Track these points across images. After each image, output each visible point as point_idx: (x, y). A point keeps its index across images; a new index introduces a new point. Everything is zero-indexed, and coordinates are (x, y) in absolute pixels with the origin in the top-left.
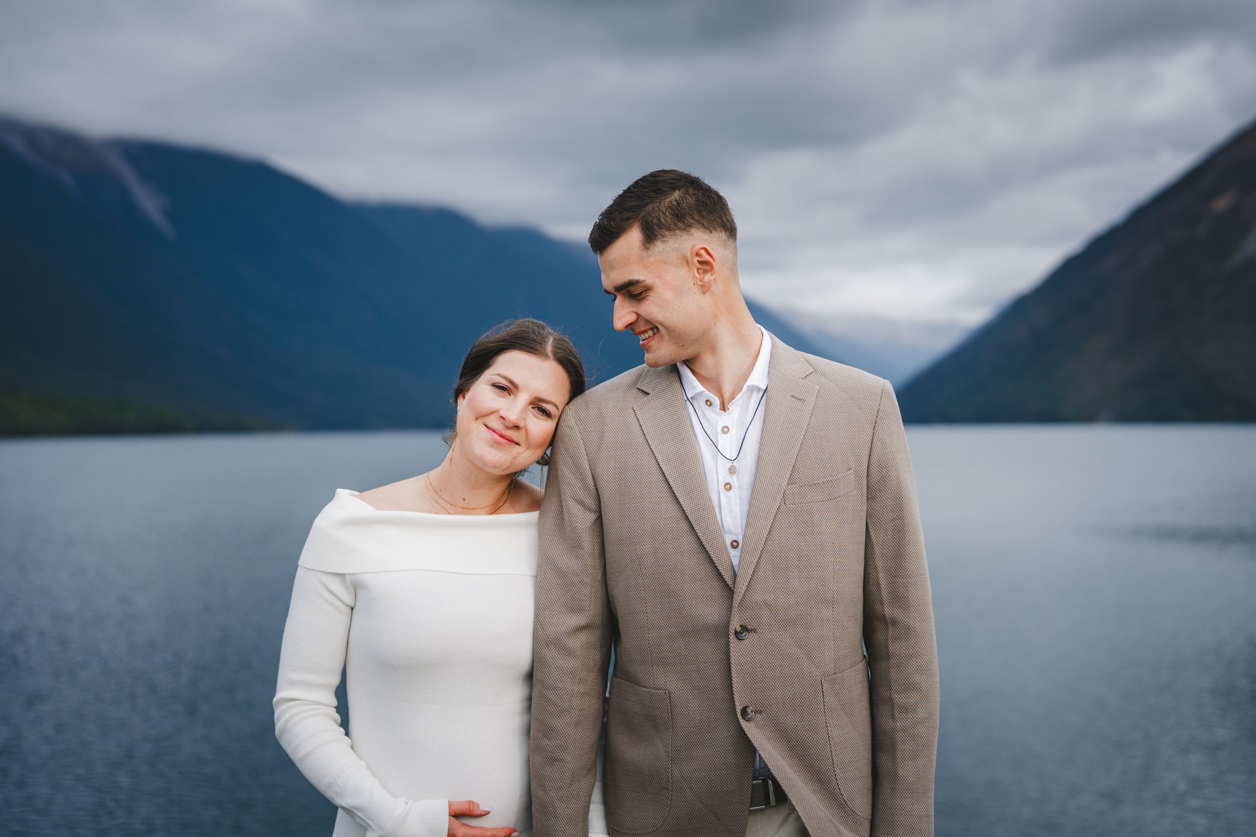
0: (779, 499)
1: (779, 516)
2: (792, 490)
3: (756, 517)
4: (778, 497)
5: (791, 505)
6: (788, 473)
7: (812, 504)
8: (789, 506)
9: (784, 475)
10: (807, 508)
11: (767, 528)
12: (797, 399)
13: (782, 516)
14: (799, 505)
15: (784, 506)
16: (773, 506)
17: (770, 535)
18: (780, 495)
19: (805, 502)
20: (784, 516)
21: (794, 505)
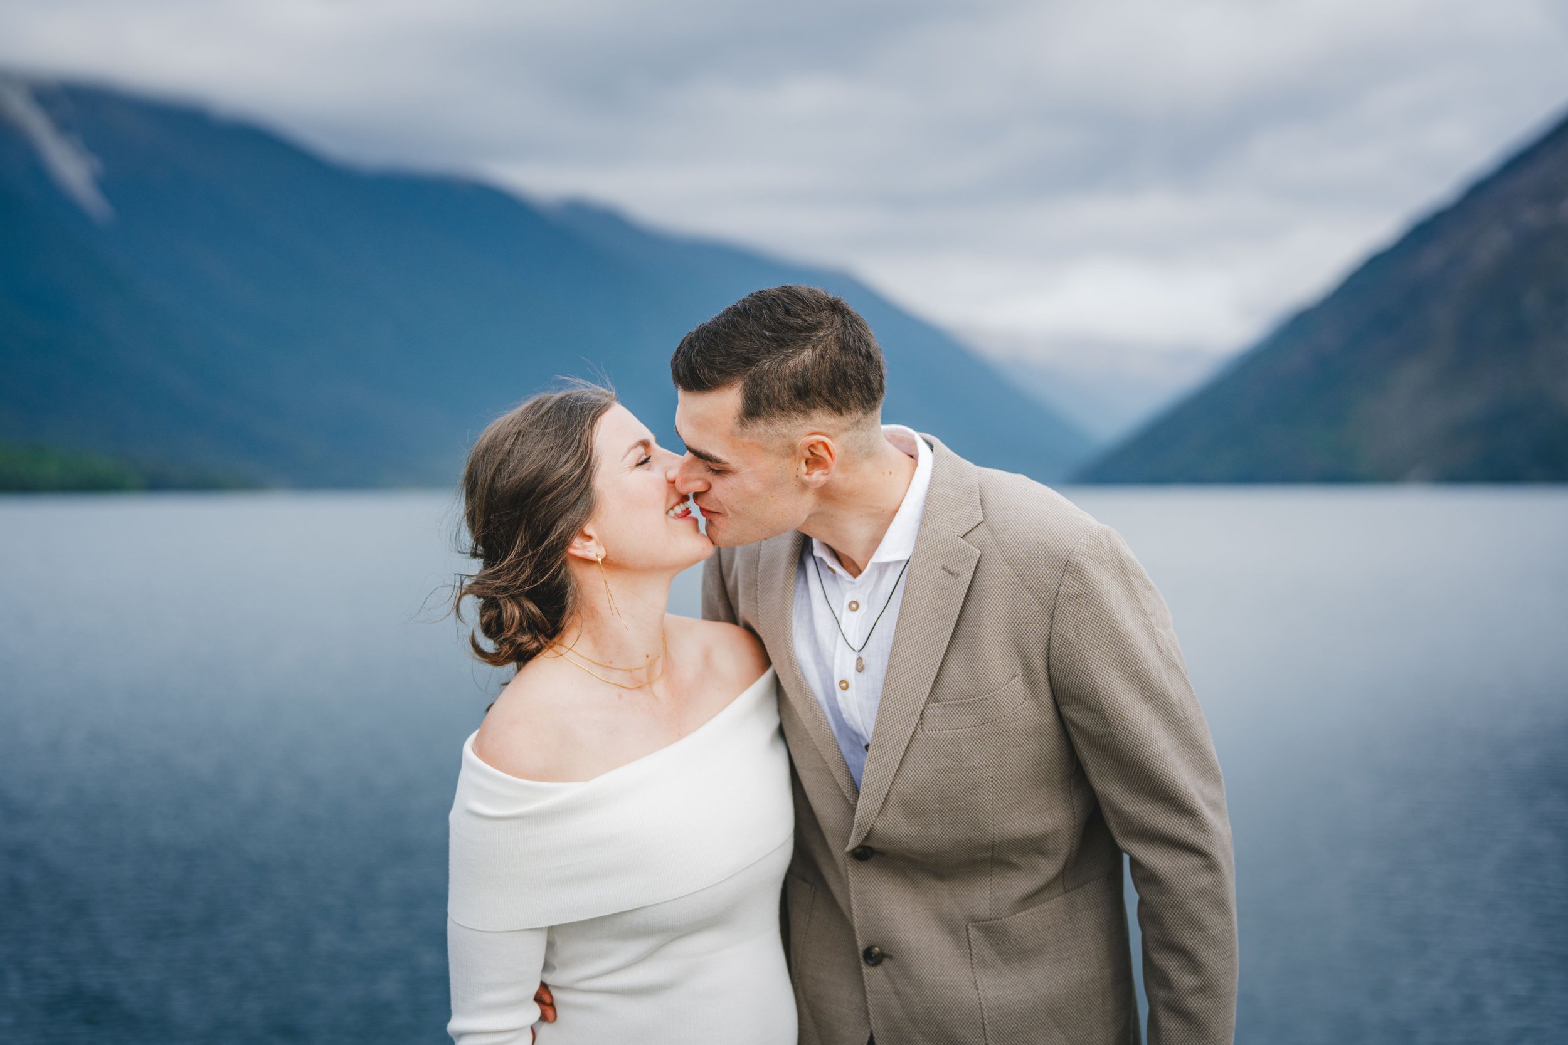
0: (914, 723)
1: (914, 745)
2: (932, 710)
3: (881, 748)
4: (913, 720)
5: (931, 732)
6: (927, 686)
7: (958, 731)
8: (927, 732)
9: (922, 689)
10: (952, 736)
11: (896, 764)
12: (950, 573)
13: (917, 745)
14: (941, 732)
15: (921, 731)
16: (904, 732)
17: (901, 771)
18: (916, 718)
19: (949, 727)
20: (921, 745)
21: (934, 732)
